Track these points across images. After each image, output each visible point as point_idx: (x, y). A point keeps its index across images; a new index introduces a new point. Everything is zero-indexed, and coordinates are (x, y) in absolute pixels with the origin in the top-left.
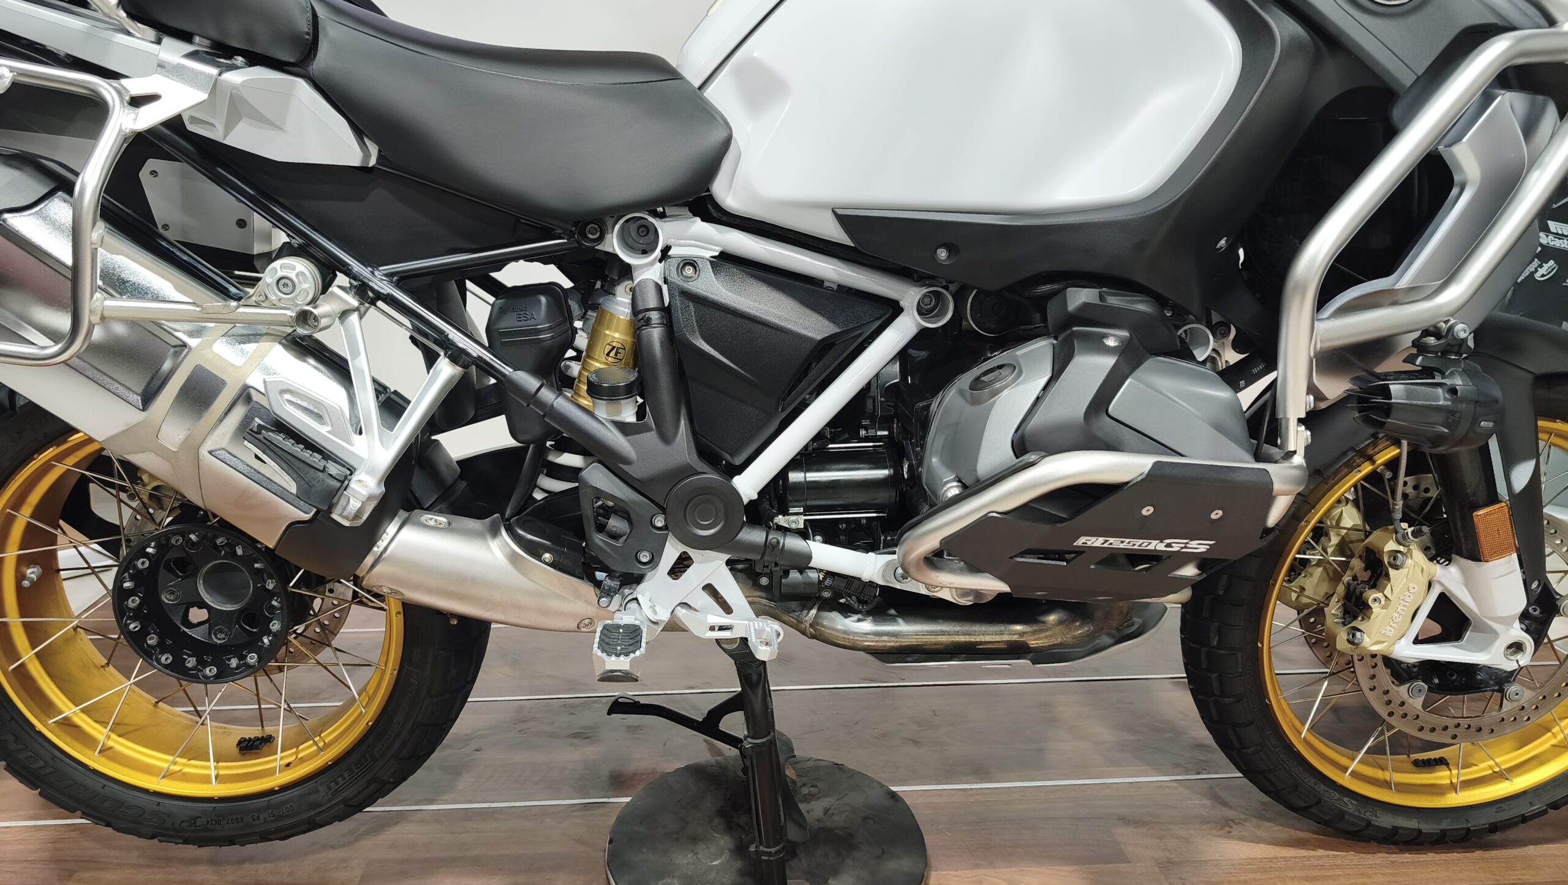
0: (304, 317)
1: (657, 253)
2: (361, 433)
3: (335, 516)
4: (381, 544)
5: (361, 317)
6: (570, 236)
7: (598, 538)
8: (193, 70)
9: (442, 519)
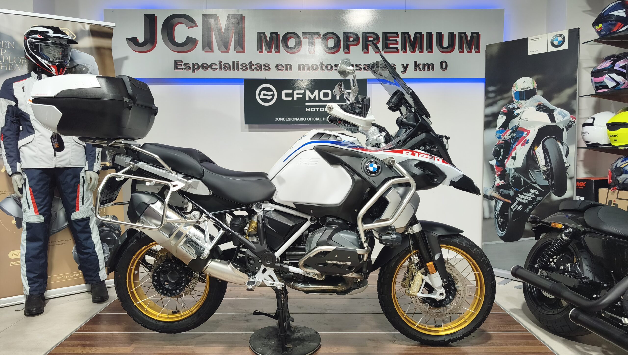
0: (198, 222)
1: (262, 209)
2: (206, 243)
3: (201, 257)
4: (208, 264)
5: (207, 221)
6: (246, 207)
7: (248, 264)
8: (183, 181)
9: (219, 260)
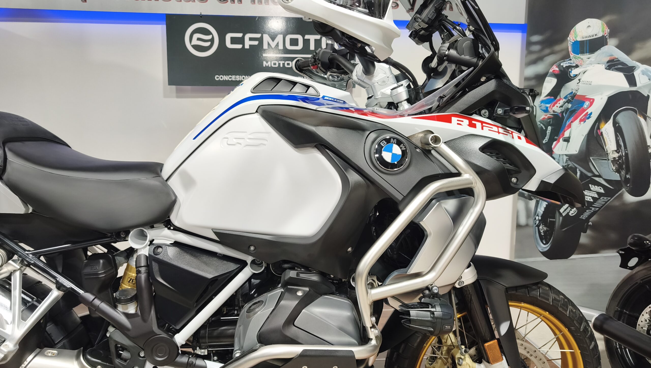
1: (147, 242)
7: (118, 361)
9: (55, 352)
